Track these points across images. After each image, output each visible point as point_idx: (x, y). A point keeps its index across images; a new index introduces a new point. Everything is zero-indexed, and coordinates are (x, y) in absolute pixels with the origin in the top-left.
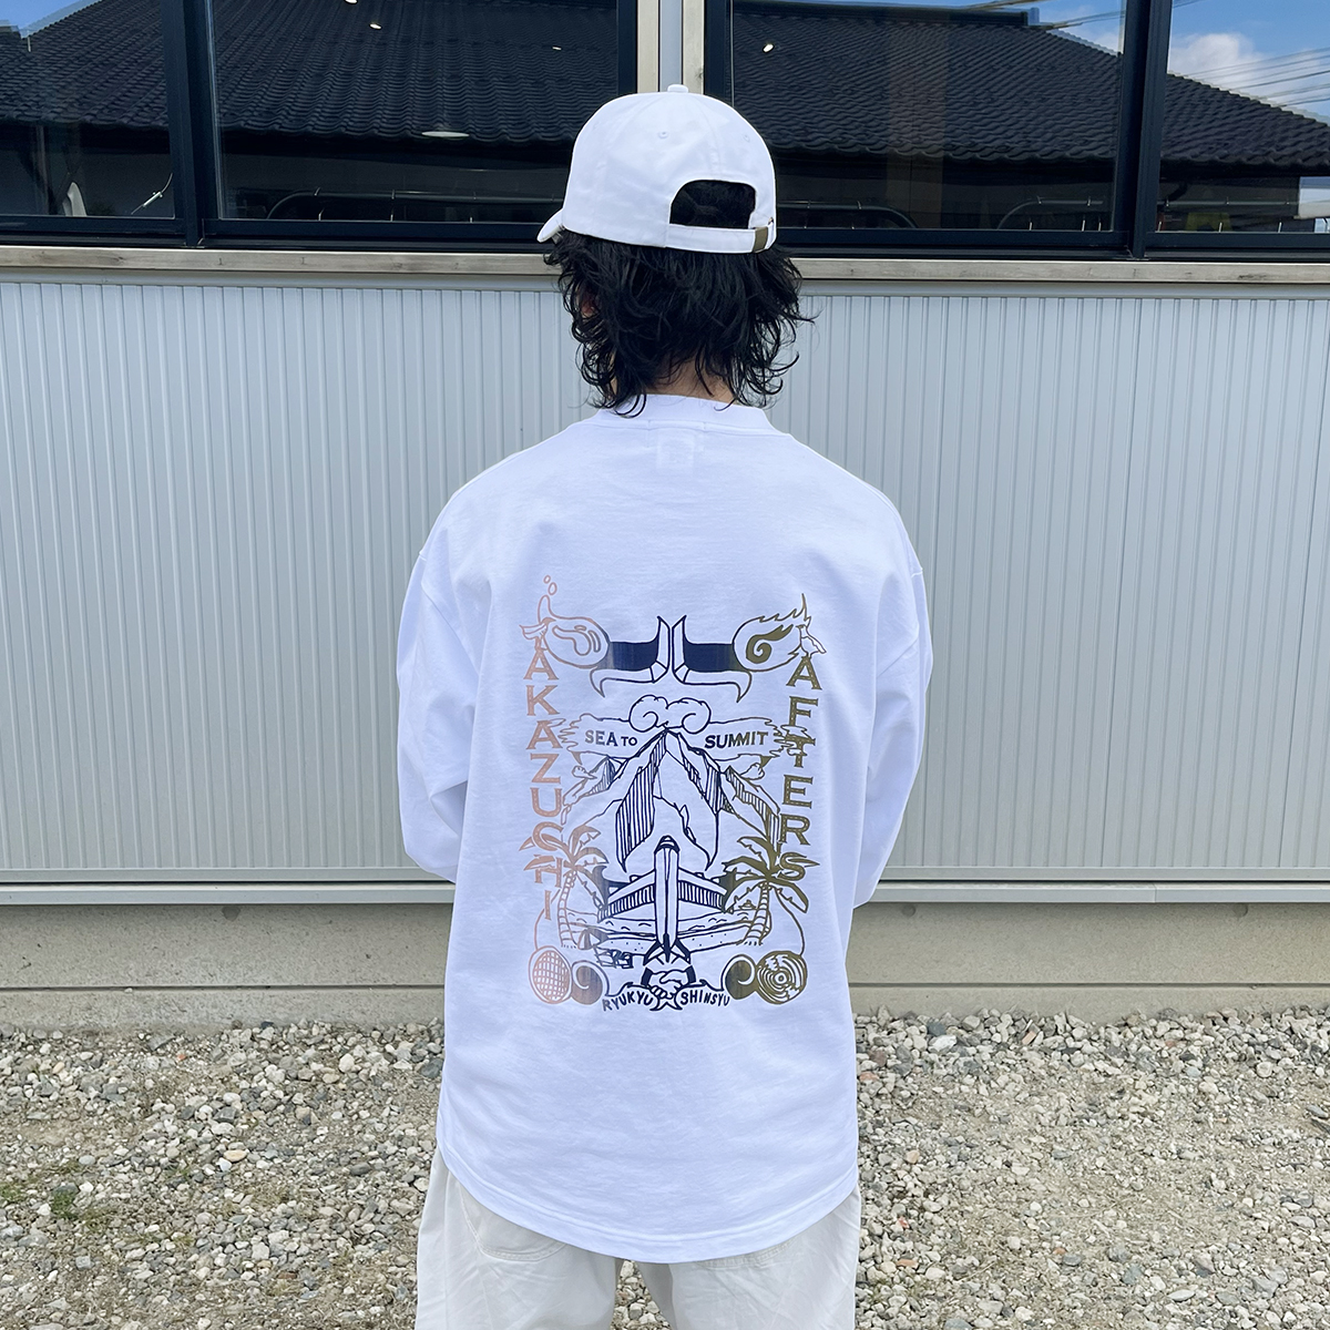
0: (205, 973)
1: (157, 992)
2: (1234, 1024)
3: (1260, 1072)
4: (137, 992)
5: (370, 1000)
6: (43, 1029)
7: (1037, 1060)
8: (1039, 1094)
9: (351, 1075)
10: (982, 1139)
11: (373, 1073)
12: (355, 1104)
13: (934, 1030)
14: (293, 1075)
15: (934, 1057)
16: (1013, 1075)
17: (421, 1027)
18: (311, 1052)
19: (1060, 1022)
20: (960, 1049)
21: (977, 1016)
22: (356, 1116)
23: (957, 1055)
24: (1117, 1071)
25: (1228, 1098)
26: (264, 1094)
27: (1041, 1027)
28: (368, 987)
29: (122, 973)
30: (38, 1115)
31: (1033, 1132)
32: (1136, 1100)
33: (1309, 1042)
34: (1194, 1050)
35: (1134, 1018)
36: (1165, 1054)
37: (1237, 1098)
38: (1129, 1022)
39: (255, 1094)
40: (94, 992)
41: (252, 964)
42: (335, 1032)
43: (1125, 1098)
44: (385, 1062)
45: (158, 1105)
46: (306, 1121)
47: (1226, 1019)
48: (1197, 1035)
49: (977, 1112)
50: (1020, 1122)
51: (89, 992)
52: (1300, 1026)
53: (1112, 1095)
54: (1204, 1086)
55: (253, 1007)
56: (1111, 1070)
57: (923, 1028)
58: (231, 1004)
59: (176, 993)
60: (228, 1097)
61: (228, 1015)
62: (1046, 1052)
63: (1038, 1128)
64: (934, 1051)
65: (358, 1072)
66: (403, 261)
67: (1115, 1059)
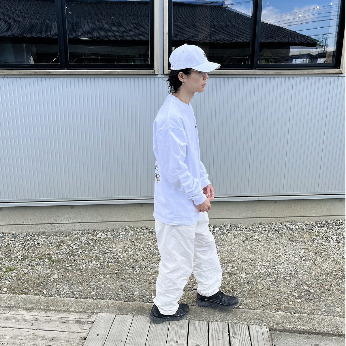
0: (67, 220)
1: (57, 224)
2: (274, 225)
3: (279, 232)
5: (101, 225)
6: (34, 232)
7: (236, 232)
8: (236, 237)
9: (100, 238)
10: (226, 245)
11: (104, 237)
12: (102, 243)
13: (215, 227)
14: (88, 238)
15: (215, 232)
16: (231, 234)
17: (111, 230)
18: (90, 235)
19: (240, 225)
20: (220, 230)
21: (223, 224)
22: (102, 245)
23: (219, 231)
24: (251, 233)
25: (273, 237)
26: (83, 242)
27: (236, 226)
28: (100, 222)
30: (39, 246)
31: (236, 243)
32: (255, 237)
33: (289, 227)
34: (267, 229)
35: (255, 224)
36: (261, 230)
37: (275, 237)
38: (253, 225)
39: (81, 242)
40: (44, 225)
41: (77, 218)
42: (94, 231)
43: (253, 237)
44: (106, 236)
45: (62, 244)
46: (93, 246)
47: (273, 224)
48: (267, 227)
49: (224, 240)
50: (233, 241)
52: (287, 224)
53: (250, 237)
54: (268, 235)
55: (77, 227)
56: (250, 233)
57: (213, 227)
58: (72, 226)
59: (61, 224)
60: (76, 242)
61: (72, 229)
62: (237, 231)
63: (236, 242)
64: (215, 231)
65: (101, 238)
66: (107, 72)
67: (251, 231)
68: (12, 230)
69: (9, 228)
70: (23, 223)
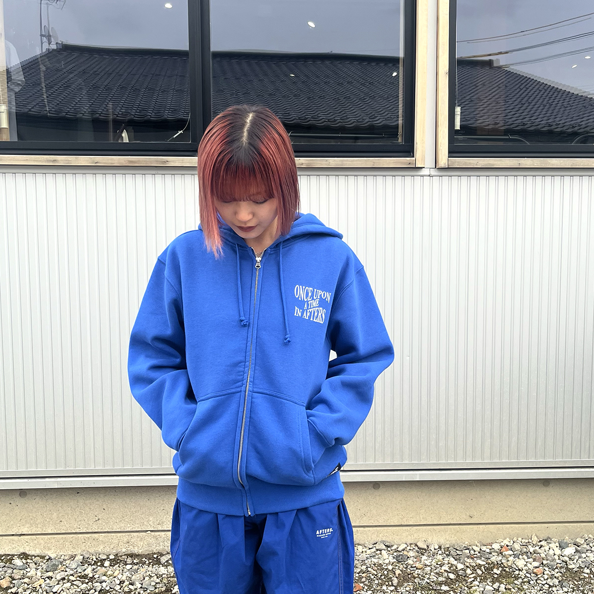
1: (163, 533)
4: (153, 533)
6: (104, 554)
13: (562, 545)
15: (566, 559)
21: (582, 538)
23: (577, 557)
40: (131, 534)
51: (129, 534)
57: (557, 544)
64: (565, 556)
68: (49, 549)
69: (42, 542)
70: (78, 531)
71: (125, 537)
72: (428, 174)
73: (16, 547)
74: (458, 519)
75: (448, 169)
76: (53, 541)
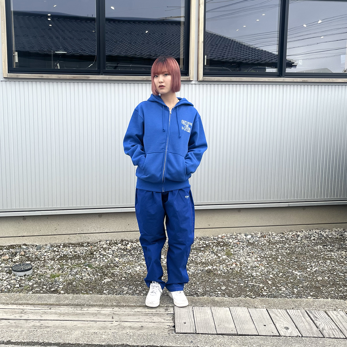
0: (94, 230)
1: (83, 235)
2: (305, 232)
4: (79, 235)
5: (129, 234)
6: (59, 244)
13: (246, 235)
16: (264, 241)
21: (253, 233)
27: (267, 234)
28: (128, 231)
29: (76, 230)
30: (70, 256)
33: (320, 234)
35: (284, 232)
36: (293, 237)
40: (70, 235)
44: (137, 245)
46: (127, 254)
47: (302, 231)
52: (317, 231)
55: (104, 237)
58: (99, 236)
60: (109, 251)
61: (98, 239)
62: (269, 238)
64: (247, 238)
68: (35, 242)
69: (32, 239)
70: (47, 234)
71: (68, 236)
72: (194, 83)
73: (21, 242)
74: (204, 226)
75: (203, 81)
76: (37, 239)
